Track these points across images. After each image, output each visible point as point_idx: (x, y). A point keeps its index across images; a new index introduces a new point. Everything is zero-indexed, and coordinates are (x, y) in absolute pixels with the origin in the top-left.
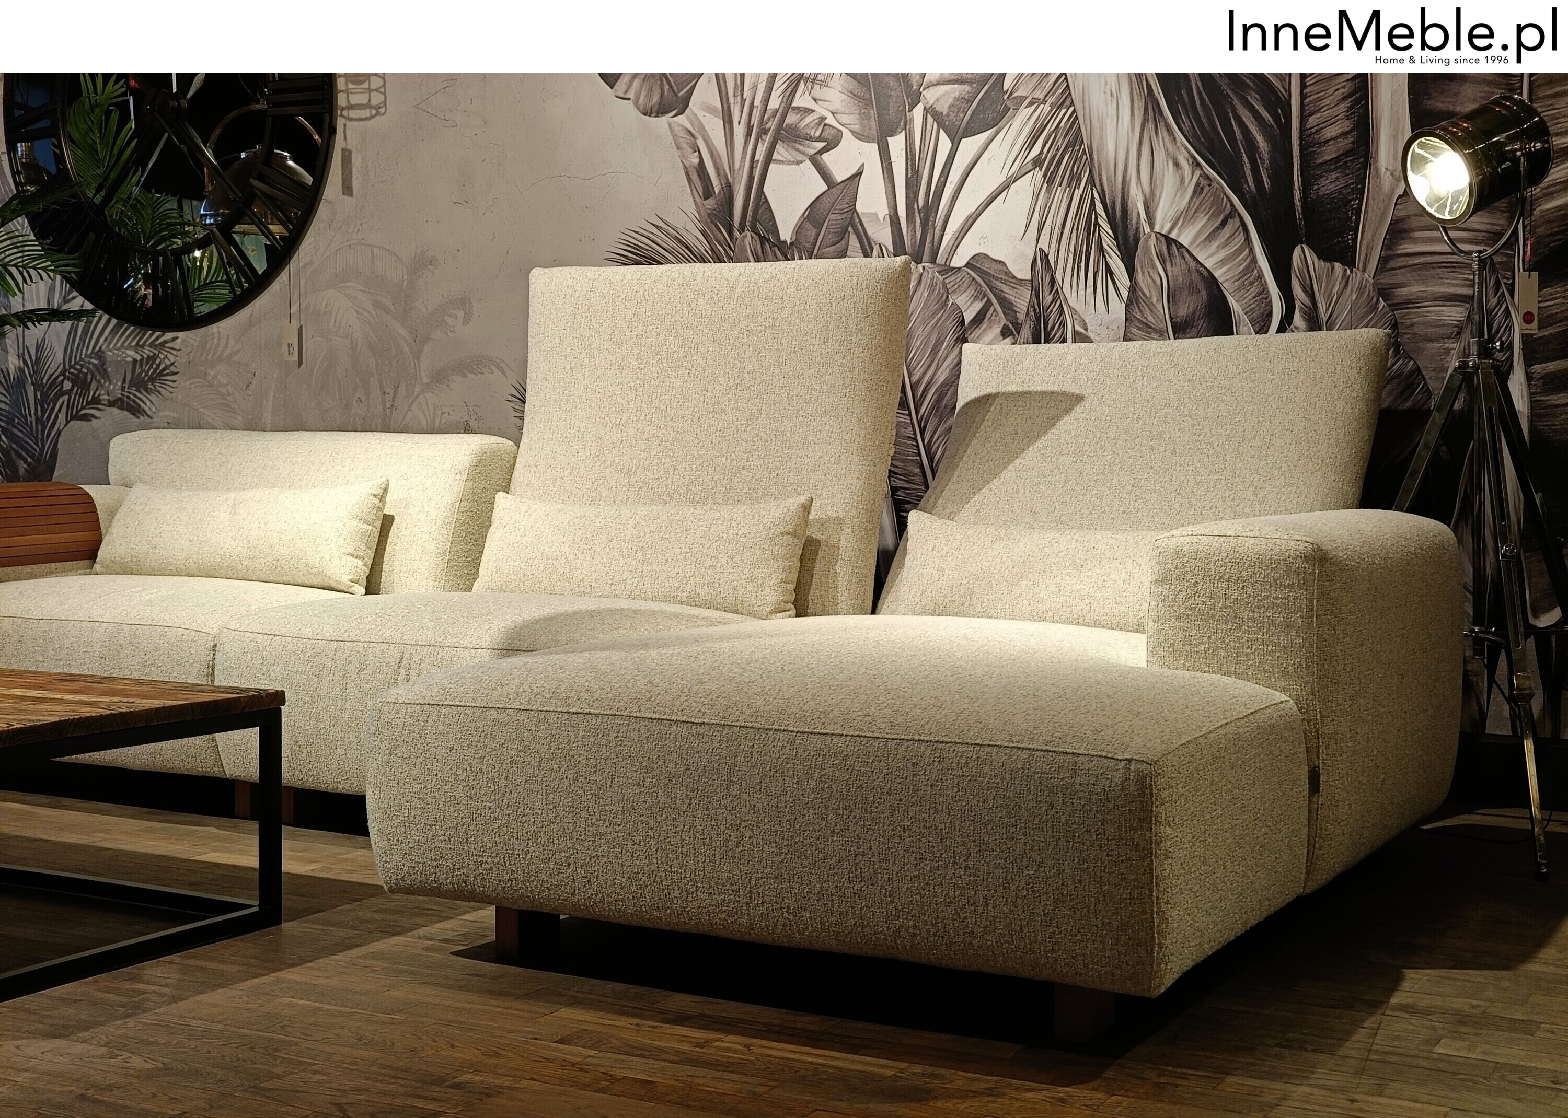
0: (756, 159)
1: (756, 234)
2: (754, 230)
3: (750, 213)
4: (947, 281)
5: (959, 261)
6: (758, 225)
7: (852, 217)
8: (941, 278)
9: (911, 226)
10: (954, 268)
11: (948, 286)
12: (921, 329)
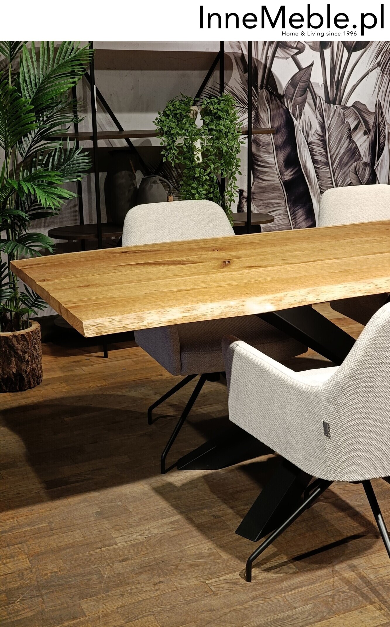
0: (268, 55)
1: (268, 90)
2: (267, 89)
3: (265, 81)
4: (345, 112)
5: (349, 104)
6: (269, 87)
7: (309, 84)
8: (343, 111)
9: (332, 89)
10: (347, 107)
11: (345, 115)
12: (335, 133)
